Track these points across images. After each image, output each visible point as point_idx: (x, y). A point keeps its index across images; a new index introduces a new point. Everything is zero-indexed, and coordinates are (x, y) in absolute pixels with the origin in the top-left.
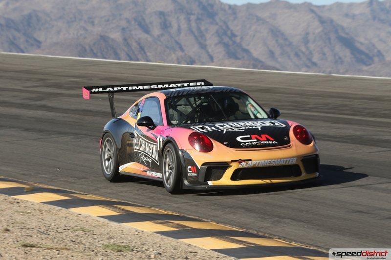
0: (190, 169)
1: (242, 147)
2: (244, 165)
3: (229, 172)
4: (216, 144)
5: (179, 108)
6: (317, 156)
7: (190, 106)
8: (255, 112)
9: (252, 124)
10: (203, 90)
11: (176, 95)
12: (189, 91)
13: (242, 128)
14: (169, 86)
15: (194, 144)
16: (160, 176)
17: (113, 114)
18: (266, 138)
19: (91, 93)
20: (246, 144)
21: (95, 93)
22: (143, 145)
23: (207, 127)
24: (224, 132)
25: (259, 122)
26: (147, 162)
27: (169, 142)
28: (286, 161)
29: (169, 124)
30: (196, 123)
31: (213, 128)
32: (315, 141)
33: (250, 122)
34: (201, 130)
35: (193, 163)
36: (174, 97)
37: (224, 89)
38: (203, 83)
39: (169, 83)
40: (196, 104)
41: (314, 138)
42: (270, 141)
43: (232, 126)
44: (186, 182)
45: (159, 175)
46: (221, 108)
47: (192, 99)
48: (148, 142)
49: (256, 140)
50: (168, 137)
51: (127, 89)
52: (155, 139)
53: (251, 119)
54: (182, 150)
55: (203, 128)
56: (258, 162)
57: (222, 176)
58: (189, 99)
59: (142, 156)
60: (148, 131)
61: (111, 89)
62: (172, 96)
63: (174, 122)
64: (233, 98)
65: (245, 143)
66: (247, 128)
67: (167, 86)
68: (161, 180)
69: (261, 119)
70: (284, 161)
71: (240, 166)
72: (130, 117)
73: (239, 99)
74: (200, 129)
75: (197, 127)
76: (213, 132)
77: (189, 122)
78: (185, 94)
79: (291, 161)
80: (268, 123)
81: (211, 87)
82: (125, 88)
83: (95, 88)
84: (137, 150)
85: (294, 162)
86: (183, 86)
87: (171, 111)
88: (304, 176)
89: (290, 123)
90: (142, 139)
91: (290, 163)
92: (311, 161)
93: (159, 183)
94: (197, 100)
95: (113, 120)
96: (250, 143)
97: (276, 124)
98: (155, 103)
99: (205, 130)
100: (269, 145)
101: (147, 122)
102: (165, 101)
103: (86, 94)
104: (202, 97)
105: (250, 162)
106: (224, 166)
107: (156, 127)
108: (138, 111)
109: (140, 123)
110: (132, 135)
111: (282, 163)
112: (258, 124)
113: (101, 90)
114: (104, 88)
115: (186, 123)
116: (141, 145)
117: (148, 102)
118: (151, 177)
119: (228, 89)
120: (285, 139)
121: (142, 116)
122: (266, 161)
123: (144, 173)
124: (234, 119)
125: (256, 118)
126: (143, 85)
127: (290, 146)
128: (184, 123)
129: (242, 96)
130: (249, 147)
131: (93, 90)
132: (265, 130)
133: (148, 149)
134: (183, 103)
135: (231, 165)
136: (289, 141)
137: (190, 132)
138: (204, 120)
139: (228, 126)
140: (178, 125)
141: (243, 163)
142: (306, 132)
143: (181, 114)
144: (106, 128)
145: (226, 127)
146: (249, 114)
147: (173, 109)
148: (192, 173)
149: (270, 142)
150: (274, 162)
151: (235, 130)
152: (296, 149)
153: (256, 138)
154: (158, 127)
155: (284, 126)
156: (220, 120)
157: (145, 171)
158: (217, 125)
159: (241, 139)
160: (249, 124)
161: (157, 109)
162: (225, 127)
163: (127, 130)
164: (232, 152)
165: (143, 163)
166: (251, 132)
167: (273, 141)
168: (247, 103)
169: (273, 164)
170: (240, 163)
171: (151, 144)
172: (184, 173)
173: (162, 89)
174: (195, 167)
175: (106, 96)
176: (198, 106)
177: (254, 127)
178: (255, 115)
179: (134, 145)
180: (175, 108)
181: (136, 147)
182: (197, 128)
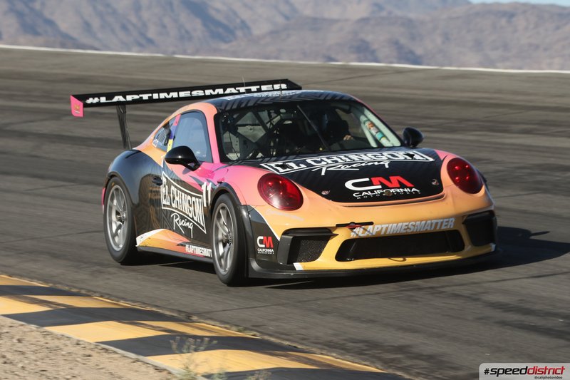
0: (261, 242)
1: (355, 200)
2: (360, 232)
3: (333, 246)
4: (307, 194)
5: (241, 130)
6: (492, 213)
7: (261, 127)
8: (378, 136)
9: (374, 158)
10: (284, 97)
11: (235, 107)
12: (259, 99)
13: (354, 166)
14: (224, 91)
15: (268, 196)
16: (208, 255)
17: (125, 143)
18: (400, 182)
19: (86, 105)
20: (363, 194)
21: (92, 105)
22: (177, 199)
23: (292, 164)
24: (323, 173)
25: (386, 154)
26: (186, 228)
27: (223, 193)
28: (437, 223)
29: (224, 159)
30: (272, 156)
31: (303, 166)
32: (486, 186)
33: (370, 155)
34: (281, 170)
35: (266, 231)
36: (232, 111)
37: (321, 94)
38: (284, 86)
39: (225, 87)
40: (271, 123)
41: (485, 181)
42: (407, 187)
43: (336, 162)
44: (255, 265)
45: (206, 252)
46: (316, 130)
47: (264, 115)
48: (186, 193)
49: (380, 187)
50: (221, 183)
51: (151, 98)
52: (198, 187)
53: (370, 149)
54: (246, 207)
55: (283, 166)
56: (385, 226)
57: (321, 252)
58: (259, 113)
59: (177, 217)
60: (185, 172)
61: (121, 98)
62: (228, 108)
63: (233, 156)
64: (337, 110)
65: (361, 192)
66: (363, 165)
67: (220, 91)
68: (211, 261)
69: (390, 148)
70: (432, 223)
71: (353, 235)
72: (154, 149)
73: (348, 112)
74: (278, 168)
75: (273, 165)
76: (302, 172)
77: (260, 155)
78: (251, 104)
79: (444, 224)
80: (401, 156)
81: (298, 92)
82: (145, 97)
83: (93, 96)
84: (168, 206)
85: (451, 225)
86: (249, 91)
87: (227, 137)
88: (469, 250)
89: (441, 154)
90: (176, 187)
91: (444, 228)
92: (480, 224)
93: (206, 266)
94: (273, 115)
95: (125, 153)
96: (370, 193)
97: (416, 157)
98: (198, 123)
99: (288, 169)
100: (405, 196)
101: (184, 157)
102: (216, 118)
103: (77, 108)
104: (283, 111)
105: (370, 227)
106: (324, 235)
107: (199, 166)
108: (169, 136)
109: (171, 159)
110: (158, 181)
111: (429, 229)
112: (384, 158)
113: (103, 100)
114: (110, 96)
115: (254, 157)
116: (174, 198)
117: (186, 120)
118: (193, 255)
119: (328, 95)
120: (434, 183)
121: (176, 146)
122: (400, 224)
123: (180, 249)
124: (339, 148)
125: (381, 147)
126: (178, 90)
127: (442, 196)
128: (251, 158)
129: (354, 106)
130: (369, 199)
131: (90, 101)
132: (396, 168)
133: (186, 205)
134: (248, 123)
135: (335, 232)
136: (439, 188)
137: (260, 174)
138: (287, 151)
139: (329, 161)
140: (240, 162)
141: (357, 230)
142: (470, 171)
143: (245, 141)
144: (112, 168)
145: (326, 163)
146: (366, 140)
147: (230, 132)
148: (265, 248)
149: (406, 190)
150: (414, 226)
151: (343, 168)
152: (454, 202)
153: (381, 184)
154: (204, 165)
155: (431, 160)
156: (314, 152)
157: (182, 245)
158: (309, 161)
159: (354, 185)
160: (367, 158)
161: (201, 134)
162: (323, 163)
163: (148, 170)
164: (338, 209)
165: (177, 231)
166: (371, 172)
167: (411, 188)
168: (363, 118)
169: (412, 230)
170: (352, 229)
171: (191, 196)
172: (251, 250)
173: (211, 96)
174: (270, 238)
175: (113, 110)
176: (275, 127)
177: (376, 163)
178: (377, 141)
179: (162, 197)
180: (234, 131)
181: (164, 202)
182: (274, 167)
